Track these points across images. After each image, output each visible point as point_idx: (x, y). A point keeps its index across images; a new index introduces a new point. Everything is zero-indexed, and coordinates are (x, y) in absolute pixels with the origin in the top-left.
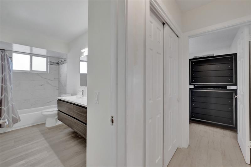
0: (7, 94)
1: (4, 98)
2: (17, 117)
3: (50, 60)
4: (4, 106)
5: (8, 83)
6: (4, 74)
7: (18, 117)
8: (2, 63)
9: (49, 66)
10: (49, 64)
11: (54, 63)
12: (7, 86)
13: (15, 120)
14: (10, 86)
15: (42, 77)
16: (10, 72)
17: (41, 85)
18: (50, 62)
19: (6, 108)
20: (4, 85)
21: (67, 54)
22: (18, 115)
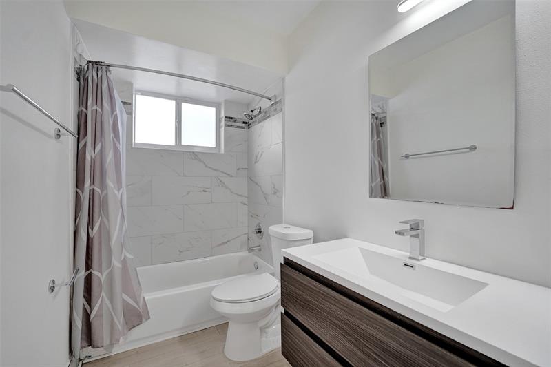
0: (108, 220)
1: (100, 237)
2: (137, 303)
3: (225, 113)
4: (100, 266)
5: (110, 183)
6: (98, 148)
7: (141, 305)
8: (94, 108)
9: (222, 129)
10: (223, 123)
11: (235, 121)
12: (107, 194)
13: (135, 317)
14: (116, 192)
15: (206, 166)
16: (119, 141)
17: (204, 191)
18: (226, 117)
19: (105, 274)
20: (97, 189)
21: (283, 79)
22: (142, 299)
